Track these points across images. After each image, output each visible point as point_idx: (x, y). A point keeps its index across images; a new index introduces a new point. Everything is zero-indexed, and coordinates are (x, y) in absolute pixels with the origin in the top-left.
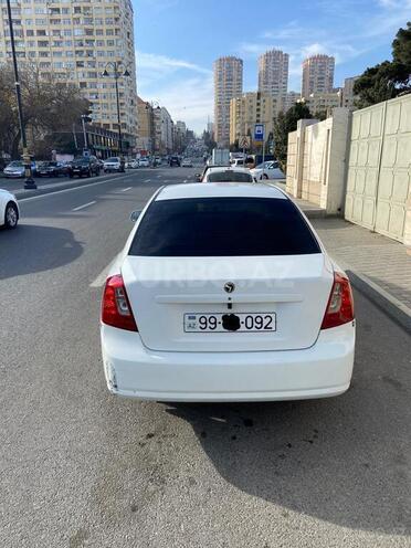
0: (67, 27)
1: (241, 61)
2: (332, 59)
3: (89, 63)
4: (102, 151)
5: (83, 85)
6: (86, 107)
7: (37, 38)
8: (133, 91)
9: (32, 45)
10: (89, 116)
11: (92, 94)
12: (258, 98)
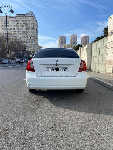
0: (21, 27)
1: (65, 37)
2: (89, 37)
3: (26, 36)
4: (29, 58)
5: (25, 42)
6: (25, 47)
7: (13, 30)
8: (37, 43)
9: (11, 32)
10: (26, 49)
11: (26, 44)
12: (70, 46)
